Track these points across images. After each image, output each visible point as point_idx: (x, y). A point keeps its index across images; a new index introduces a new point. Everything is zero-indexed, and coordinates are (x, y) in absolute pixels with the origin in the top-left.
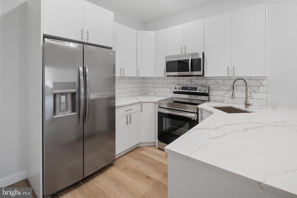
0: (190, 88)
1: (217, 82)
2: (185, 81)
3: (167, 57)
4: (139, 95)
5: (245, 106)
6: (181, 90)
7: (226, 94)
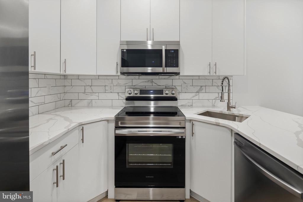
0: (152, 91)
1: (185, 83)
2: (143, 82)
3: (122, 43)
4: (56, 109)
5: (227, 110)
6: (139, 95)
7: (195, 96)
